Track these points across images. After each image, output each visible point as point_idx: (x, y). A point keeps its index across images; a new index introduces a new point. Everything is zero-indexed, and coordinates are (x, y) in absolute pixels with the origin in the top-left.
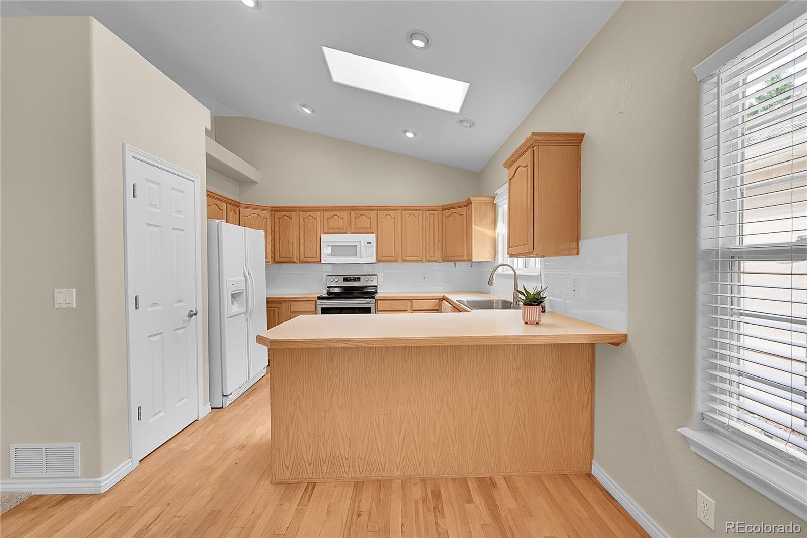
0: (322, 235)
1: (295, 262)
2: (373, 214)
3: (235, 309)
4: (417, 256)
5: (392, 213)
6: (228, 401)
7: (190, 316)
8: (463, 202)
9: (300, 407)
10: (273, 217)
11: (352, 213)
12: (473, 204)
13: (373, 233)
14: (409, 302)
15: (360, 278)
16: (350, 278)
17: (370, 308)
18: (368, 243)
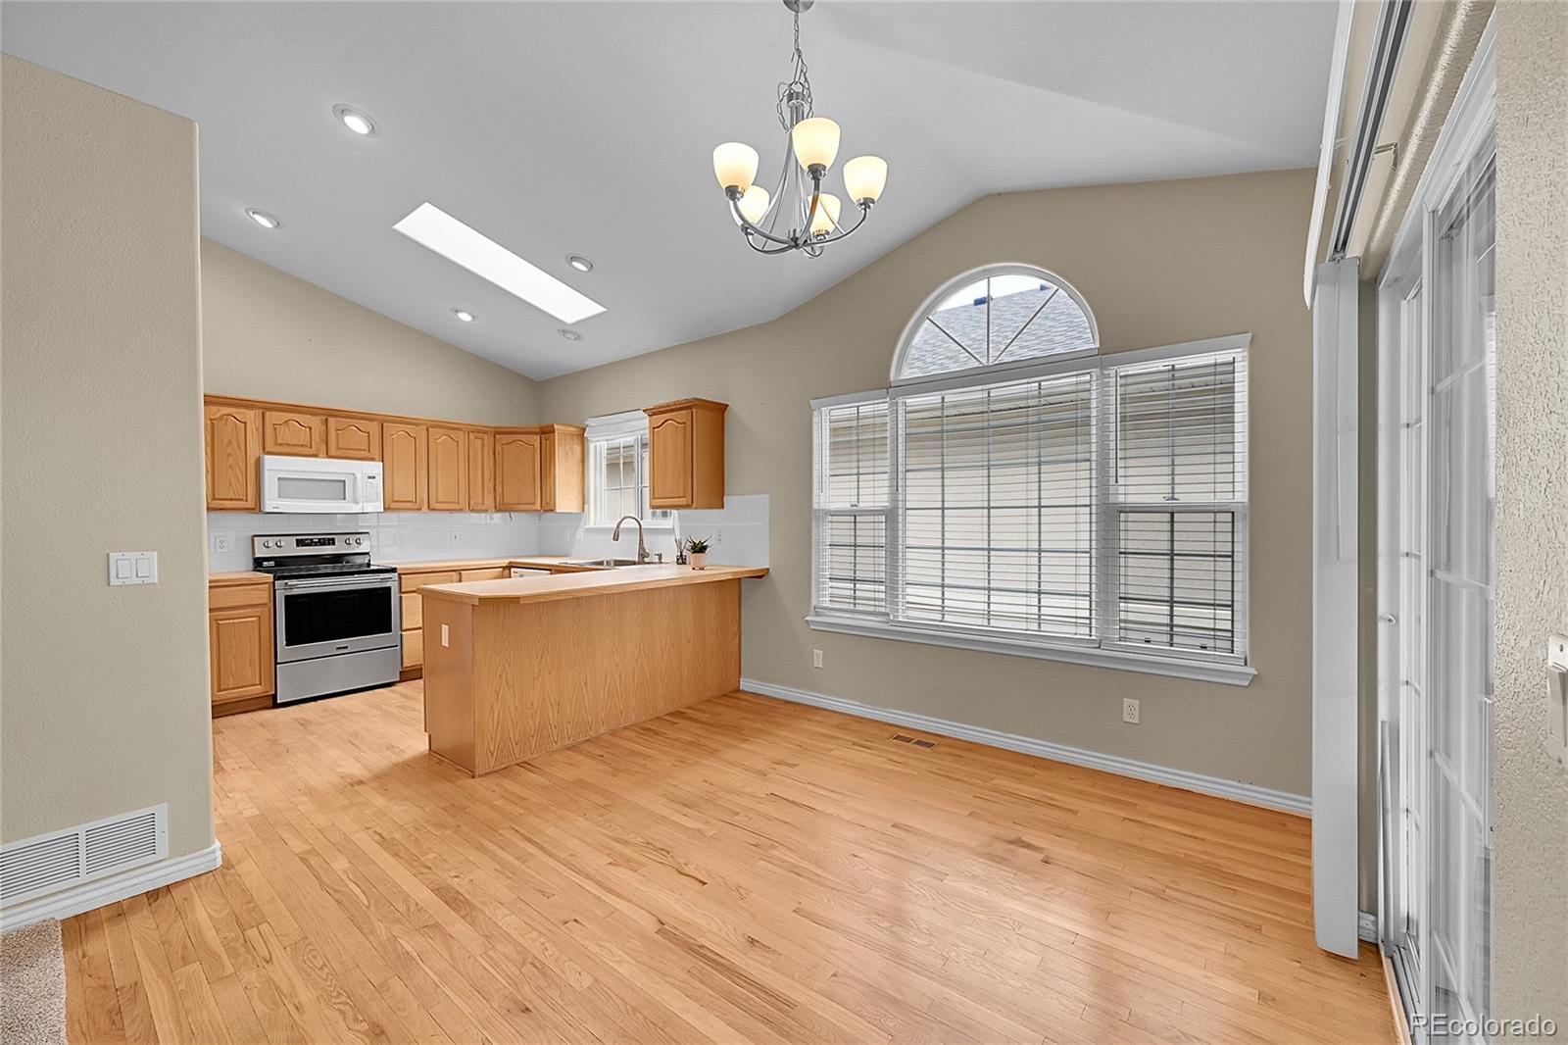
0: (262, 457)
2: (373, 427)
8: (540, 427)
11: (331, 420)
12: (556, 433)
13: (375, 460)
15: (333, 539)
16: (311, 540)
17: (389, 589)
18: (369, 478)
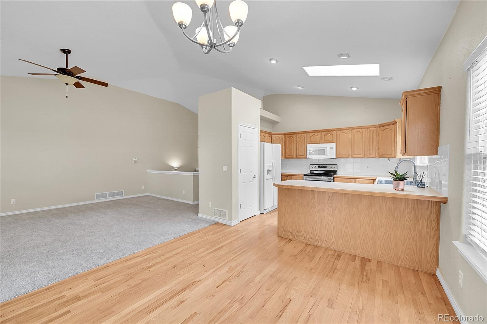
0: (307, 145)
1: (294, 158)
2: (334, 133)
3: (269, 176)
4: (361, 155)
5: (346, 132)
6: (265, 212)
7: (254, 177)
8: (392, 122)
9: (287, 211)
10: (285, 137)
11: (323, 133)
12: (397, 123)
13: (334, 143)
14: (354, 180)
15: (327, 166)
16: (322, 166)
18: (331, 148)
